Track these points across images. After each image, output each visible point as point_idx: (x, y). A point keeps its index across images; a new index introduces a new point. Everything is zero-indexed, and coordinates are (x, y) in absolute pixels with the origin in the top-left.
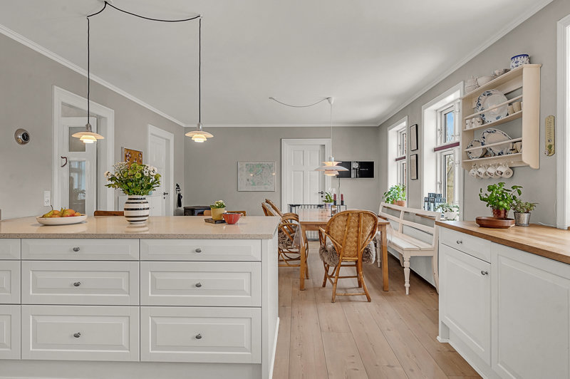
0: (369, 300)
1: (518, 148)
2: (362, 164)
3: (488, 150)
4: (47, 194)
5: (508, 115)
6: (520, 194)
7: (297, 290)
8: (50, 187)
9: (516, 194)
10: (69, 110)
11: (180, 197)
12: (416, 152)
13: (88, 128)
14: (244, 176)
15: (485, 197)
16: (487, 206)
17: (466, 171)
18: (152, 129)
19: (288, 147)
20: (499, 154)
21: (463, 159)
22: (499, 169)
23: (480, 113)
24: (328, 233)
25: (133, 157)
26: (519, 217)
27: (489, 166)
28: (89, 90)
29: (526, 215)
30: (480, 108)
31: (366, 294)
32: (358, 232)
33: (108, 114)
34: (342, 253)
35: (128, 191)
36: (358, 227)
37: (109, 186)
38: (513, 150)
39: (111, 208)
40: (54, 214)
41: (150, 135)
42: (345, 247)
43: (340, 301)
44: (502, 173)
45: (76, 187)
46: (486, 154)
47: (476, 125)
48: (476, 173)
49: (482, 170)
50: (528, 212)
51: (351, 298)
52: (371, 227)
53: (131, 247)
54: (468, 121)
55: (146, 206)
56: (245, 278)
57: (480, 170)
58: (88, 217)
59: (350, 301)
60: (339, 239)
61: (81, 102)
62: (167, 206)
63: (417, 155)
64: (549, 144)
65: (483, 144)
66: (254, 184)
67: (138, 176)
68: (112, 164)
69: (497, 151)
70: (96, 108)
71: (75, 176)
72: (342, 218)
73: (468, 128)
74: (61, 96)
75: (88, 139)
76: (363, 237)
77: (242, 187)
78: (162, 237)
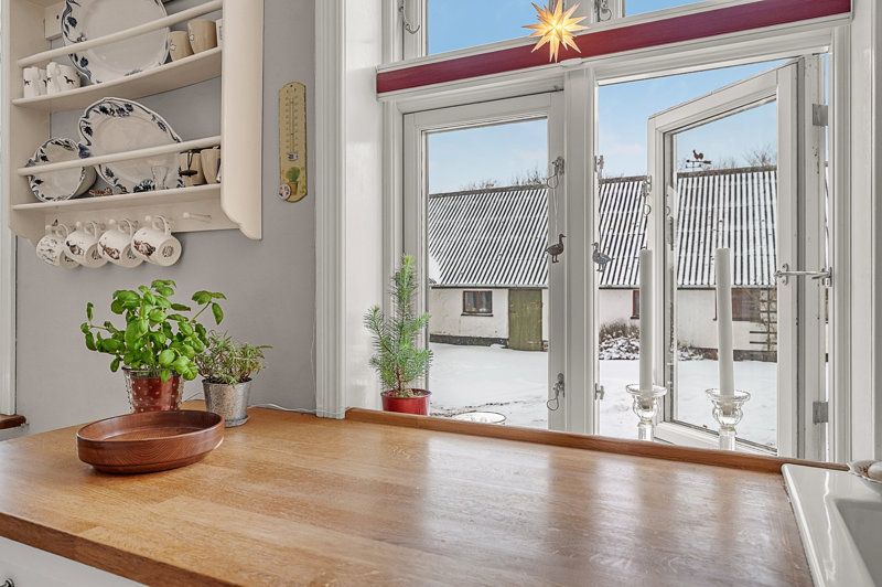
1: (209, 172)
3: (102, 174)
5: (169, 60)
6: (218, 318)
9: (206, 318)
15: (107, 335)
16: (114, 368)
17: (26, 243)
20: (137, 190)
21: (12, 202)
22: (141, 236)
23: (70, 47)
26: (221, 396)
27: (104, 228)
29: (241, 388)
30: (74, 33)
38: (190, 173)
44: (150, 251)
46: (93, 185)
47: (59, 88)
48: (60, 248)
49: (82, 240)
50: (244, 379)
54: (29, 73)
57: (74, 238)
64: (288, 165)
65: (84, 153)
69: (131, 180)
73: (31, 95)
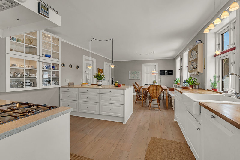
0: (160, 111)
2: (169, 71)
4: (82, 80)
5: (196, 57)
6: (196, 80)
7: (141, 107)
8: (82, 78)
10: (86, 60)
11: (113, 81)
12: (182, 67)
13: (90, 65)
14: (131, 75)
18: (105, 63)
19: (144, 66)
23: (192, 56)
24: (148, 91)
25: (101, 71)
28: (90, 55)
31: (159, 109)
32: (156, 91)
33: (95, 60)
34: (152, 97)
35: (98, 79)
36: (157, 89)
37: (94, 78)
38: (196, 68)
39: (95, 83)
40: (84, 84)
41: (105, 65)
42: (153, 95)
43: (152, 110)
45: (87, 78)
46: (193, 68)
51: (155, 109)
52: (161, 90)
53: (98, 90)
54: (190, 59)
55: (101, 82)
56: (120, 98)
58: (90, 85)
59: (154, 110)
60: (151, 93)
61: (88, 58)
62: (110, 83)
63: (182, 68)
64: (204, 66)
66: (134, 78)
67: (100, 76)
68: (95, 72)
70: (92, 59)
71: (87, 75)
72: (152, 87)
73: (190, 61)
74: (85, 57)
75: (90, 68)
76: (158, 92)
77: (130, 78)
78: (104, 88)
